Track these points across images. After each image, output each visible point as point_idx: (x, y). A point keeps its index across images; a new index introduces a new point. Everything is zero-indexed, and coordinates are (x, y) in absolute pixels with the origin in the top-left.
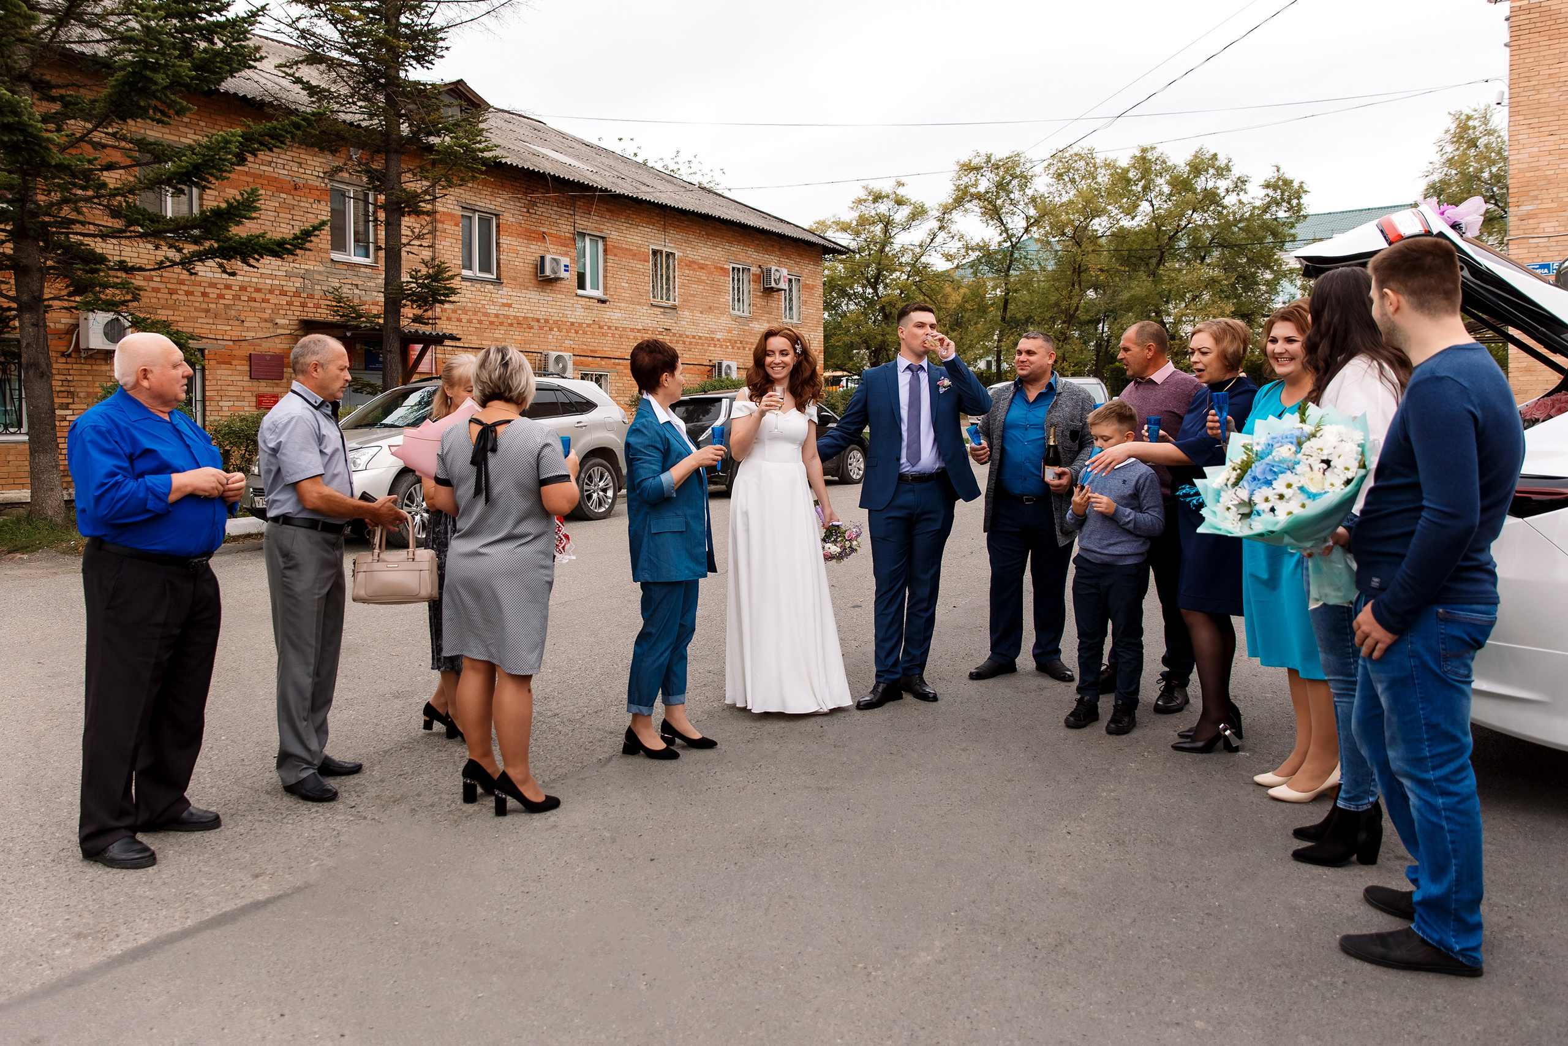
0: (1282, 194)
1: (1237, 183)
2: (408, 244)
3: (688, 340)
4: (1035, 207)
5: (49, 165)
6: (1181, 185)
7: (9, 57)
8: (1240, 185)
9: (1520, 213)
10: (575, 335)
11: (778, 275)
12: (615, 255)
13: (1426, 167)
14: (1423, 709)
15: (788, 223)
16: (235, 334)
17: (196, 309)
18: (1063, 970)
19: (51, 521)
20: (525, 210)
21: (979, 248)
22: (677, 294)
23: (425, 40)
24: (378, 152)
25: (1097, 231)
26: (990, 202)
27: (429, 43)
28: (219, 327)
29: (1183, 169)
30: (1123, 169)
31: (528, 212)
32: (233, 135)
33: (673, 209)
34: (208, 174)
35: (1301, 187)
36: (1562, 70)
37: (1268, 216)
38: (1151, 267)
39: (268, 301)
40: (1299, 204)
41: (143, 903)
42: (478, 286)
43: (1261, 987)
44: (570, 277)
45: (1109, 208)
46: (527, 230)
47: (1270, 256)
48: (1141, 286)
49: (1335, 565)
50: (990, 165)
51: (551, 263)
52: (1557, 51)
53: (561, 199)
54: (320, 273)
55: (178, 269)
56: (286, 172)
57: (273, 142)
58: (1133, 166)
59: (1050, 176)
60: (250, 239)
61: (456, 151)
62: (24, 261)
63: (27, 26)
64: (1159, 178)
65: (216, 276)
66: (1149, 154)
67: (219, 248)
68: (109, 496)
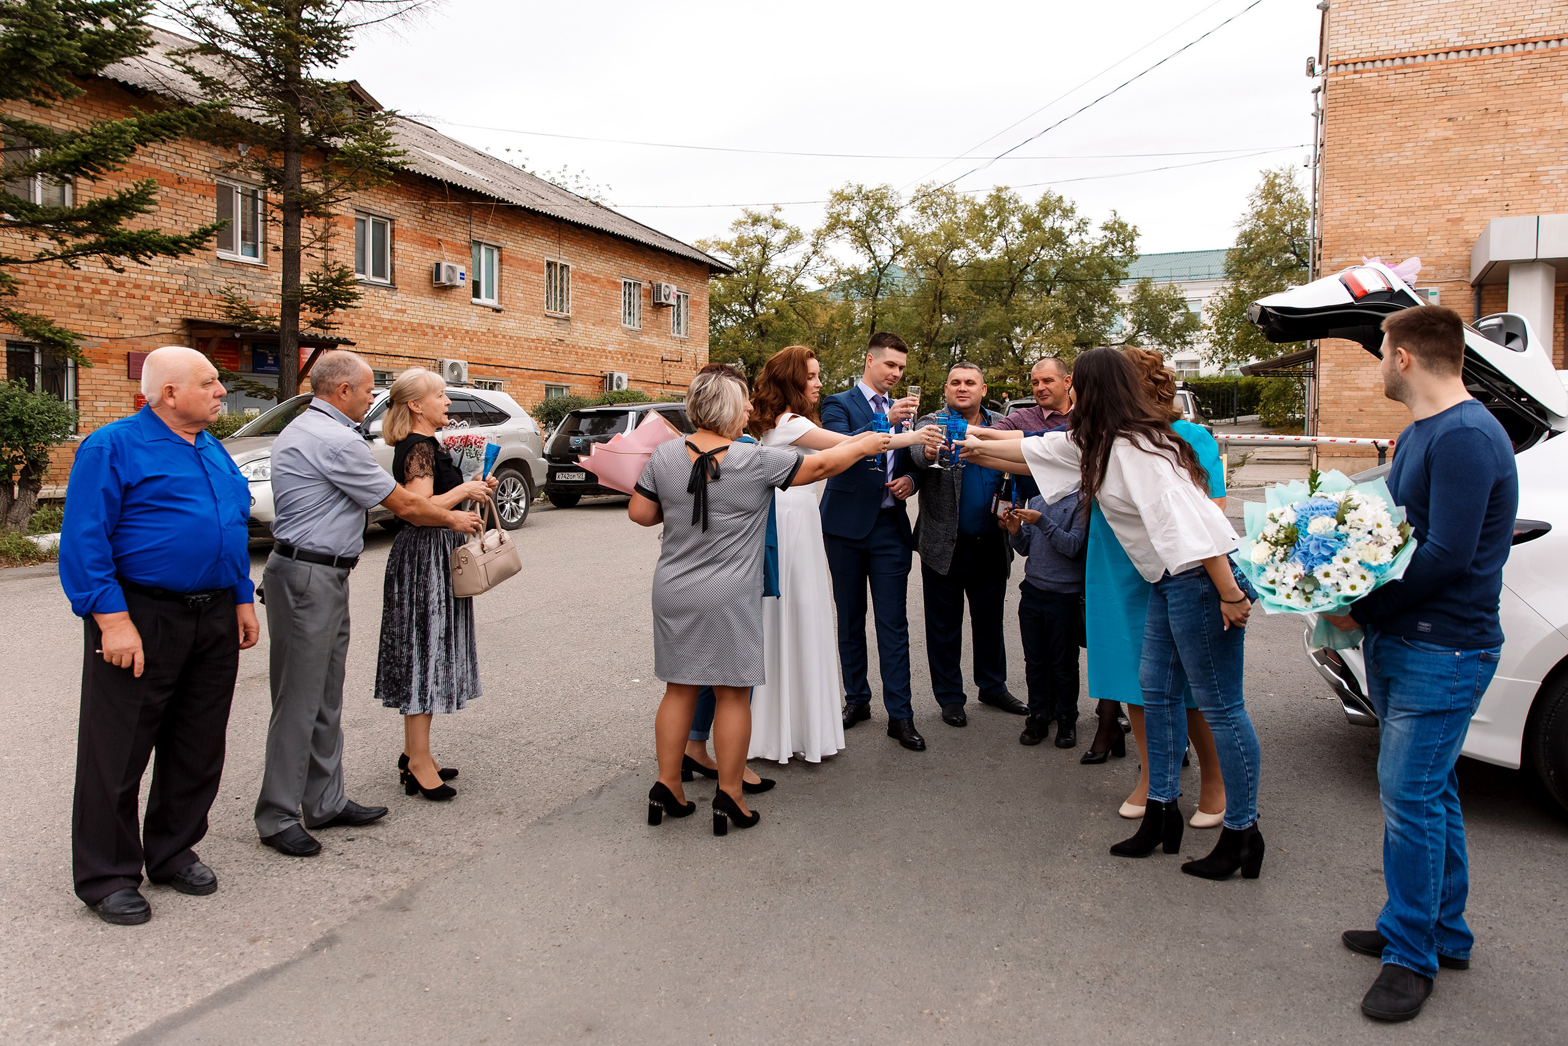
0: (1118, 236)
1: (1079, 224)
2: (308, 246)
3: (581, 351)
4: (902, 238)
6: (1031, 223)
8: (1082, 226)
9: (1332, 264)
10: (469, 343)
11: (667, 290)
12: (511, 265)
13: (1239, 218)
15: (677, 241)
16: (112, 331)
17: (68, 304)
18: (1120, 1005)
20: (421, 216)
21: (849, 272)
22: (570, 305)
23: (329, 38)
24: (277, 150)
25: (956, 261)
26: (860, 231)
27: (333, 42)
28: (94, 324)
29: (1034, 209)
30: (980, 206)
31: (424, 218)
33: (567, 221)
34: (100, 164)
35: (1134, 230)
36: (1369, 140)
37: (1105, 255)
38: (1004, 297)
39: (148, 298)
40: (1131, 246)
42: (372, 290)
44: (466, 285)
45: (968, 241)
46: (422, 236)
47: (1107, 292)
48: (994, 314)
50: (861, 196)
51: (447, 271)
52: (1366, 123)
53: (458, 207)
54: (205, 271)
55: (58, 263)
56: (169, 165)
57: (167, 133)
58: (990, 204)
59: (915, 209)
60: (141, 235)
61: (362, 154)
64: (1012, 216)
65: (91, 269)
66: (1003, 193)
67: (106, 243)
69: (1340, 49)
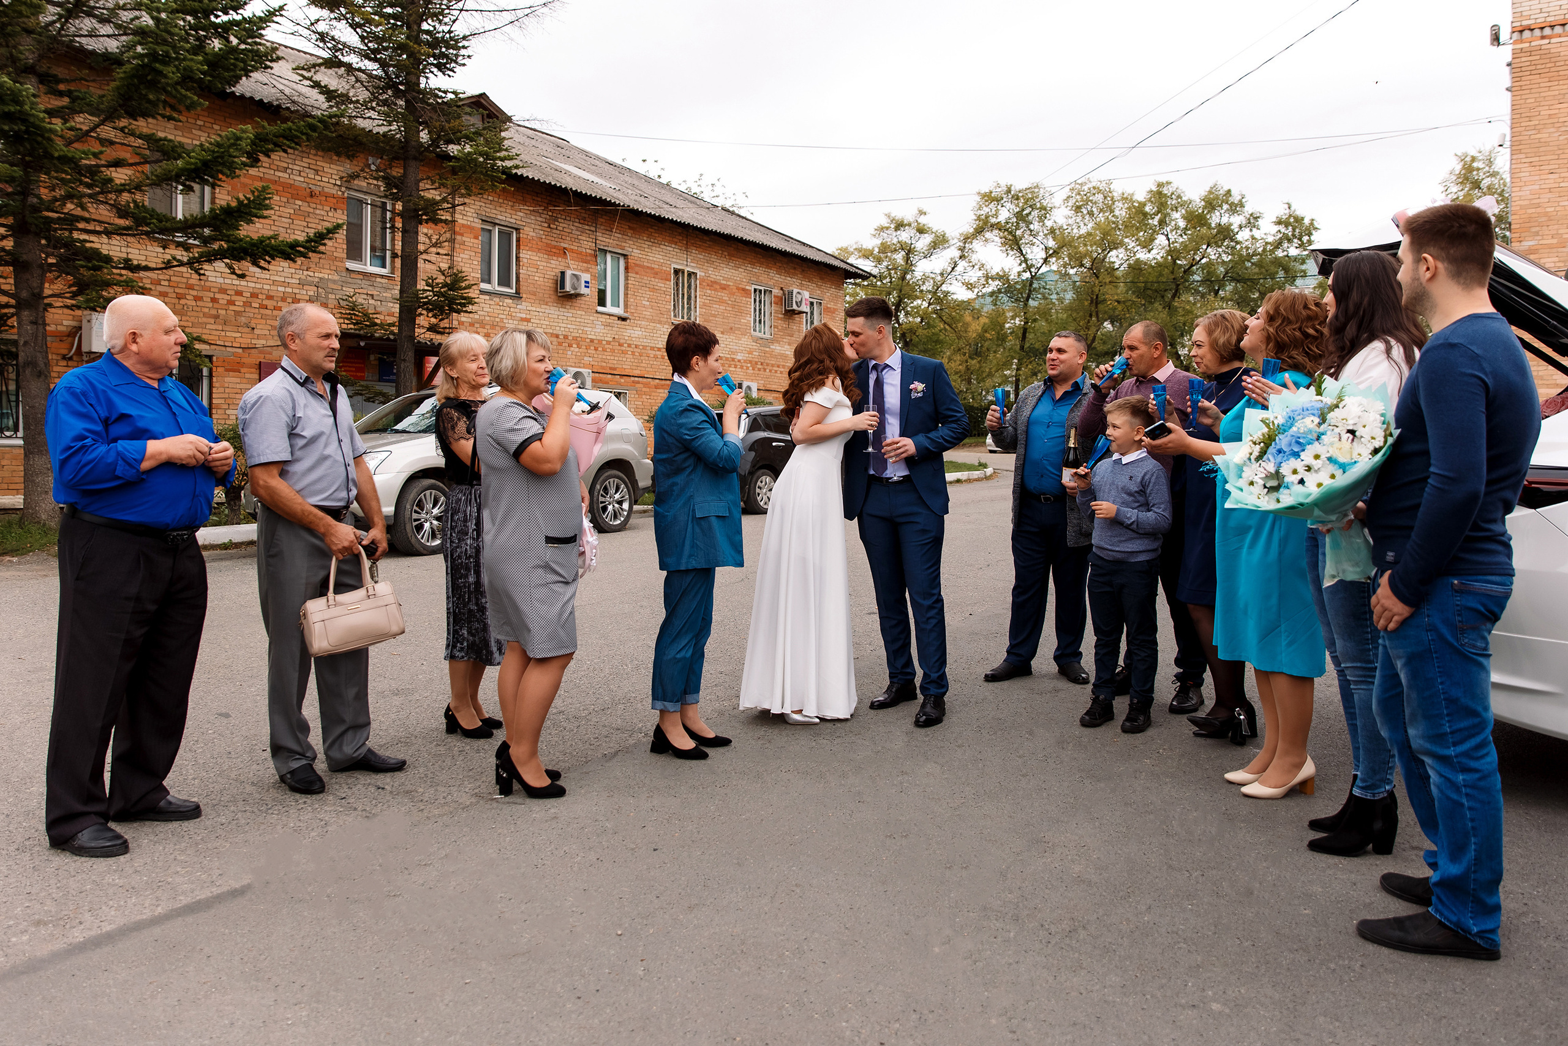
0: (1294, 230)
1: (1249, 219)
2: (426, 252)
4: (1054, 239)
5: (52, 157)
6: (1196, 220)
7: (15, 47)
8: (1253, 221)
9: (1522, 248)
10: (594, 352)
11: (799, 297)
12: (637, 273)
14: (1442, 683)
15: (810, 246)
16: (245, 341)
17: (205, 315)
18: (1076, 955)
19: (44, 525)
20: (546, 225)
21: (998, 277)
22: (698, 313)
23: (447, 48)
24: (396, 159)
25: (1114, 262)
26: (1011, 233)
27: (451, 51)
28: (228, 334)
29: (1198, 204)
30: (1139, 203)
31: (549, 227)
32: (244, 131)
33: (696, 228)
34: (219, 171)
35: (1312, 224)
36: (1561, 111)
37: (1280, 252)
38: (1166, 300)
40: (1309, 241)
41: (111, 891)
42: (497, 300)
43: (1278, 971)
44: (590, 293)
45: (1126, 240)
46: (548, 245)
49: (1352, 540)
50: (1010, 196)
51: (572, 279)
52: (1557, 92)
53: (583, 215)
54: (334, 282)
55: (186, 271)
56: (302, 179)
57: (288, 143)
58: (1150, 201)
59: (1069, 208)
60: (261, 241)
61: (476, 159)
62: (25, 257)
63: (33, 14)
64: (1174, 213)
65: (227, 281)
66: (1165, 189)
67: (228, 249)
68: (75, 460)
69: (1524, 14)
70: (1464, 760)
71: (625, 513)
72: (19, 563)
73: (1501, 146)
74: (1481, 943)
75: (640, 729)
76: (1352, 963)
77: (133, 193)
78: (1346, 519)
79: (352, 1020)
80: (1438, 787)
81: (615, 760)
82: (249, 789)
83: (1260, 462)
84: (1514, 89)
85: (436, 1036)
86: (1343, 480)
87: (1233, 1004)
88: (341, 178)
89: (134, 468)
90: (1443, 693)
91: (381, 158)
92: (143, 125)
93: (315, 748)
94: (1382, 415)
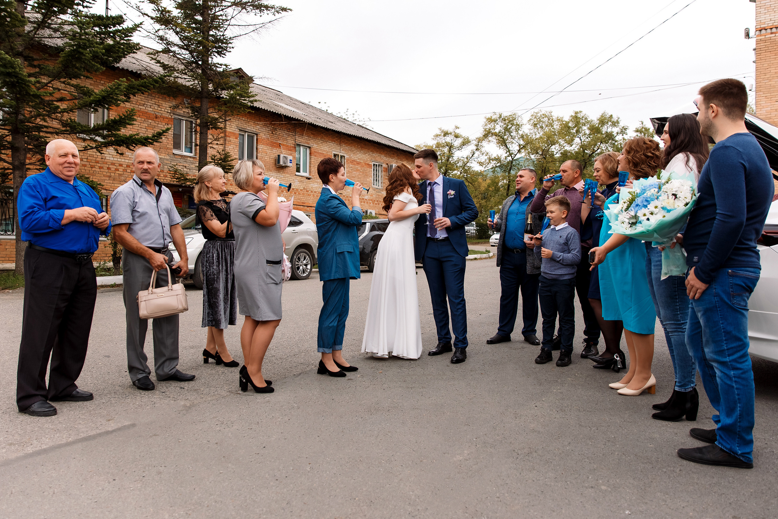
1: (622, 129)
2: (211, 143)
4: (523, 140)
5: (30, 94)
6: (595, 130)
7: (12, 42)
8: (623, 131)
12: (315, 156)
14: (722, 324)
15: (401, 143)
17: (104, 176)
18: (532, 464)
20: (271, 132)
21: (496, 159)
23: (222, 43)
24: (197, 98)
25: (553, 152)
26: (501, 137)
27: (224, 45)
29: (596, 122)
30: (566, 122)
31: (272, 133)
33: (344, 134)
41: (47, 431)
44: (292, 166)
45: (560, 140)
46: (272, 142)
49: (676, 254)
50: (501, 119)
51: (283, 159)
53: (289, 127)
54: (167, 160)
56: (152, 110)
58: (571, 121)
59: (531, 125)
60: (131, 136)
61: (236, 97)
62: (17, 145)
63: (22, 26)
64: (584, 127)
65: (115, 159)
66: (579, 114)
67: (115, 141)
68: (29, 218)
70: (734, 364)
71: (309, 270)
72: (13, 293)
73: (750, 90)
74: (743, 460)
75: (313, 364)
76: (675, 469)
77: (69, 113)
78: (672, 242)
79: (163, 488)
80: (720, 378)
81: (299, 377)
82: (117, 388)
83: (627, 211)
84: (757, 62)
85: (204, 495)
86: (670, 217)
87: (613, 486)
88: (170, 107)
89: (58, 223)
90: (723, 329)
91: (190, 99)
92: (74, 82)
93: (150, 368)
94: (691, 187)
